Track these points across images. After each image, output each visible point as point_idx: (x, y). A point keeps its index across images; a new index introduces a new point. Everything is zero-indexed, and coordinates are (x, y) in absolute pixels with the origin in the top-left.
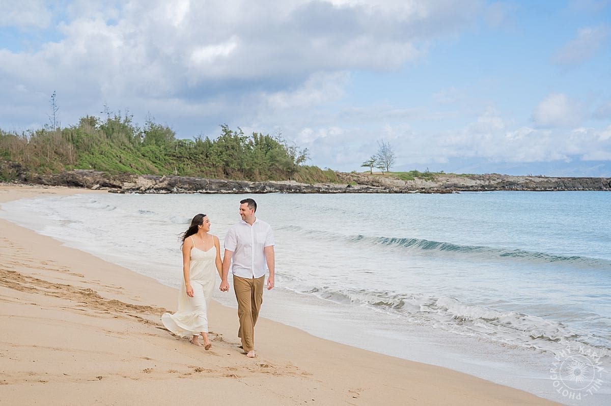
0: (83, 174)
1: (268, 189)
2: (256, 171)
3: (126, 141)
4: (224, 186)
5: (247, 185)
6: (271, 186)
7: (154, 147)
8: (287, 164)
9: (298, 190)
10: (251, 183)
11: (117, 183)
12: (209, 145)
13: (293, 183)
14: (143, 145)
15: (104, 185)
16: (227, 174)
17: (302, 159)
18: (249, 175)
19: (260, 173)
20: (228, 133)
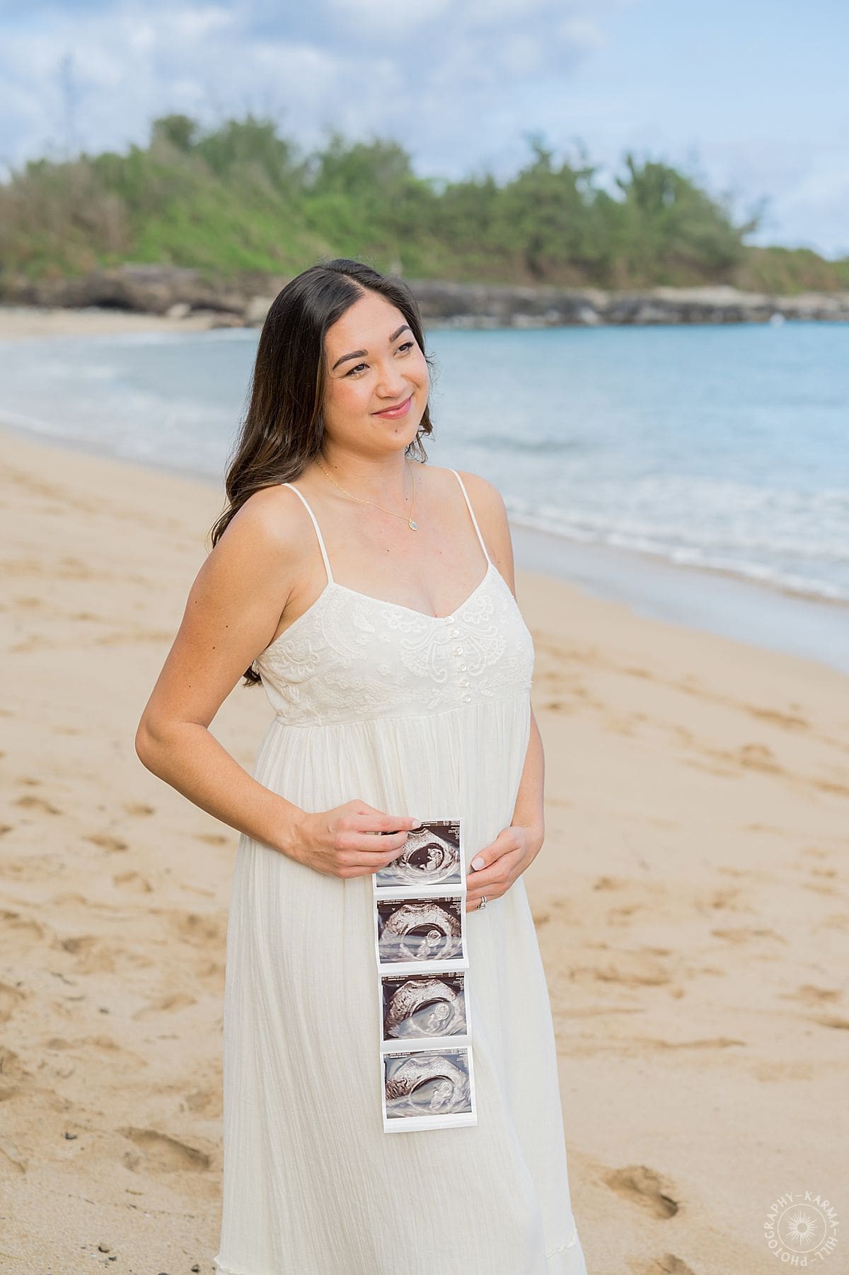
0: (145, 279)
1: (647, 313)
2: (619, 264)
3: (264, 183)
4: (524, 306)
5: (588, 304)
6: (658, 304)
7: (339, 200)
8: (707, 244)
9: (733, 316)
10: (599, 298)
11: (234, 301)
12: (489, 190)
13: (721, 296)
14: (311, 194)
15: (199, 307)
16: (535, 270)
17: (752, 227)
18: (598, 272)
19: (632, 269)
20: (544, 158)
